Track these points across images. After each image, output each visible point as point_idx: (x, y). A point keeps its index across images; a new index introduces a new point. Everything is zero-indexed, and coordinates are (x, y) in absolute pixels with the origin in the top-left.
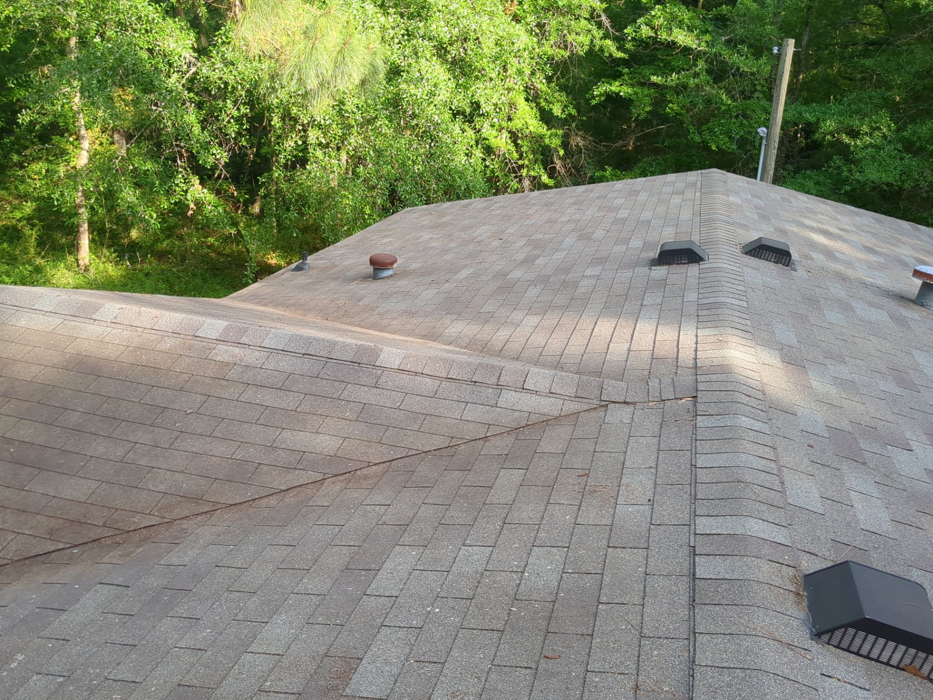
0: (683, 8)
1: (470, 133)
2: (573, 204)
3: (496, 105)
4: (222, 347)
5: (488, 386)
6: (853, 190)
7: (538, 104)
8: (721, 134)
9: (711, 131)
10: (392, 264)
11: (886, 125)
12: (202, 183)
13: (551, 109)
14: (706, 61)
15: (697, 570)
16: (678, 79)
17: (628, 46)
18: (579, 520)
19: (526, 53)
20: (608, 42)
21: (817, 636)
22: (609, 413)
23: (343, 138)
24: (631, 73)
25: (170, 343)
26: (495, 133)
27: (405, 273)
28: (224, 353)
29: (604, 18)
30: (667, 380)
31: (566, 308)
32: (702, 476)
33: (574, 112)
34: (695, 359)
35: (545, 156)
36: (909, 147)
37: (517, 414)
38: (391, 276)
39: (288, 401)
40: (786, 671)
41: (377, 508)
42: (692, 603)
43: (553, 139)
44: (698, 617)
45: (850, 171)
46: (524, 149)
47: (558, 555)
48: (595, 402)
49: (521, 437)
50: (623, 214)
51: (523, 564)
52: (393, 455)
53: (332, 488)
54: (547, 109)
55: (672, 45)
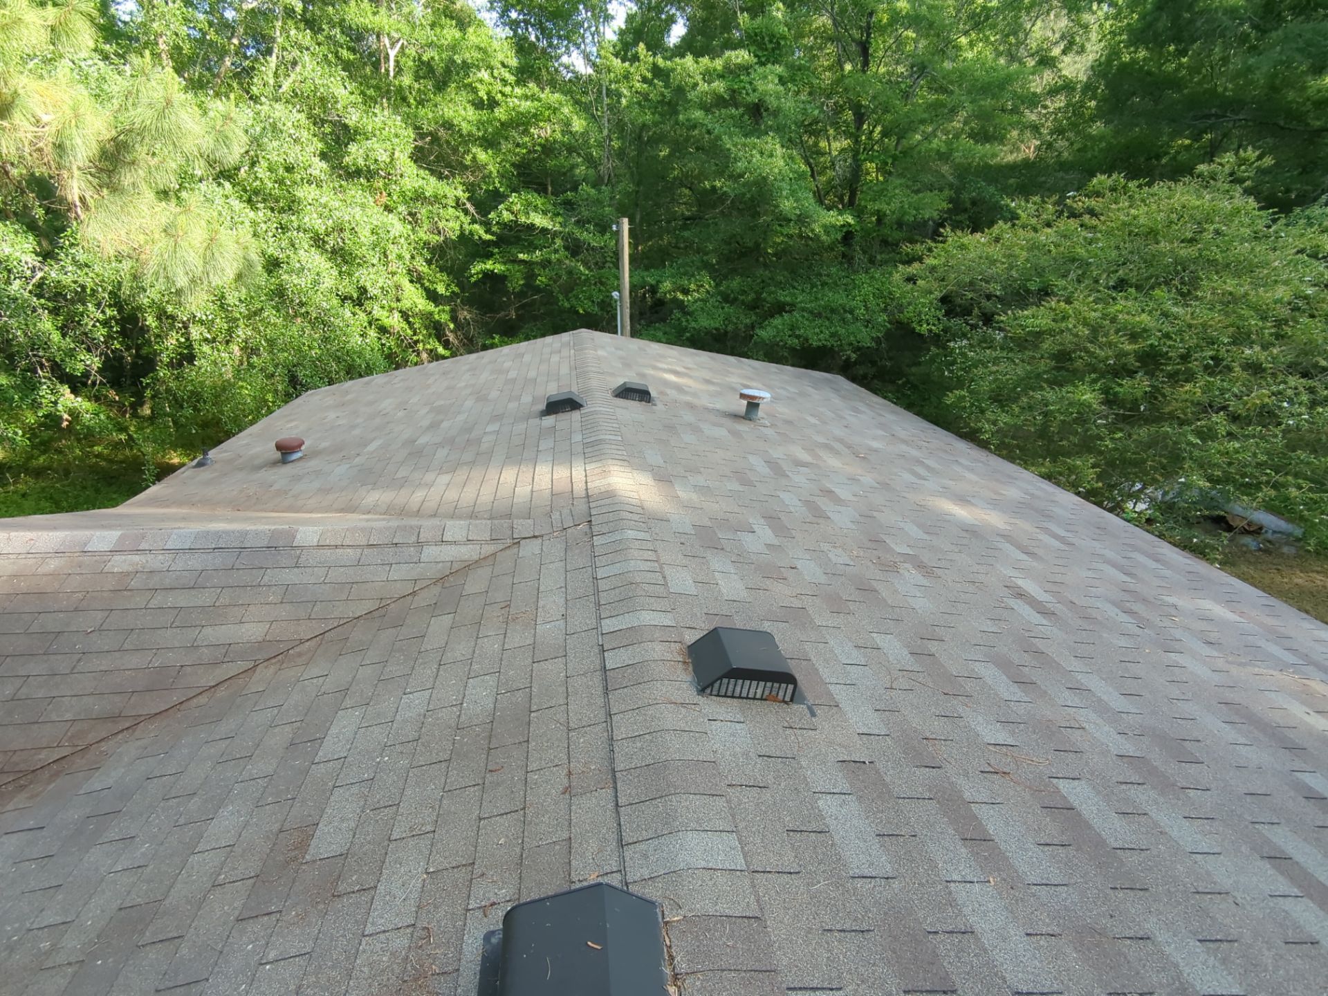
0: (536, 195)
1: (362, 316)
2: (468, 370)
3: (382, 288)
4: (117, 558)
5: (408, 545)
6: (692, 336)
7: (422, 285)
8: (585, 299)
9: (577, 297)
10: (300, 446)
11: (708, 284)
13: (435, 289)
14: (562, 239)
15: (607, 664)
16: (542, 255)
17: (495, 229)
18: (506, 647)
19: (402, 240)
20: (476, 227)
21: (702, 691)
22: (521, 548)
23: (230, 331)
24: (501, 253)
25: (53, 565)
26: (386, 314)
27: (315, 454)
28: (120, 564)
29: (468, 206)
30: (566, 511)
31: (472, 464)
32: (603, 585)
33: (456, 289)
34: (587, 489)
35: (437, 330)
36: (727, 299)
37: (441, 564)
38: (301, 458)
39: (205, 598)
40: (682, 725)
41: (315, 681)
42: (606, 691)
43: (442, 315)
44: (612, 702)
45: (687, 321)
46: (417, 326)
47: (491, 680)
48: (508, 541)
49: (447, 585)
50: (512, 374)
51: (461, 698)
52: (324, 627)
53: (265, 673)
54: (432, 288)
55: (531, 227)
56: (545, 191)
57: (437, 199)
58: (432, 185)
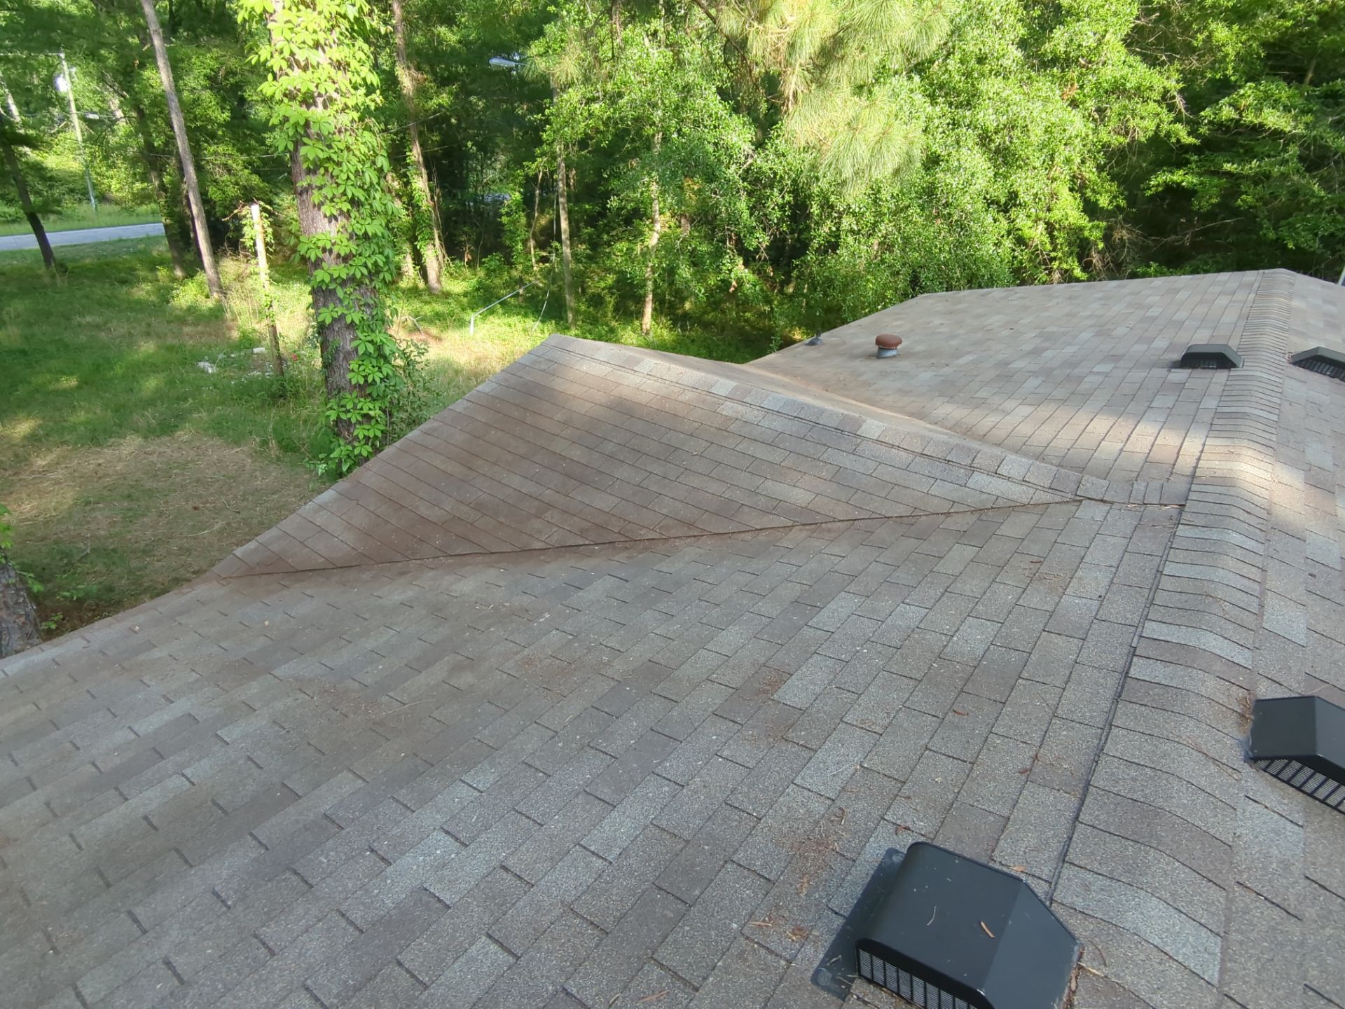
0: (1283, 84)
1: (1004, 224)
2: (1100, 299)
3: (1036, 195)
4: (728, 403)
5: (960, 466)
7: (1083, 195)
8: (1304, 230)
9: (1291, 227)
10: (897, 344)
12: (746, 264)
13: (1097, 200)
14: (1301, 146)
15: (1132, 670)
16: (1259, 166)
17: (1203, 130)
18: (1021, 602)
19: (1077, 141)
20: (1178, 126)
21: (1253, 760)
22: (1081, 508)
24: (1200, 161)
26: (1030, 223)
27: (908, 355)
28: (729, 409)
29: (1180, 102)
30: (1155, 485)
31: (1064, 401)
32: (1166, 583)
33: (1123, 203)
34: (1195, 468)
35: (1081, 248)
37: (986, 496)
38: (894, 356)
39: (775, 456)
40: (1203, 783)
41: (833, 558)
42: (1117, 698)
43: (1094, 232)
44: (1119, 712)
46: (1060, 241)
47: (991, 628)
48: (1069, 495)
49: (984, 517)
50: (1154, 312)
51: (954, 629)
52: (857, 514)
53: (797, 535)
54: (1093, 199)
55: (1258, 129)
56: (1301, 80)
57: (1139, 92)
58: (1139, 73)
